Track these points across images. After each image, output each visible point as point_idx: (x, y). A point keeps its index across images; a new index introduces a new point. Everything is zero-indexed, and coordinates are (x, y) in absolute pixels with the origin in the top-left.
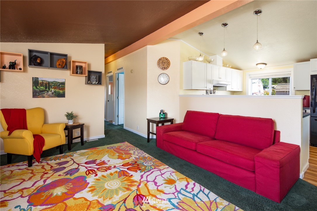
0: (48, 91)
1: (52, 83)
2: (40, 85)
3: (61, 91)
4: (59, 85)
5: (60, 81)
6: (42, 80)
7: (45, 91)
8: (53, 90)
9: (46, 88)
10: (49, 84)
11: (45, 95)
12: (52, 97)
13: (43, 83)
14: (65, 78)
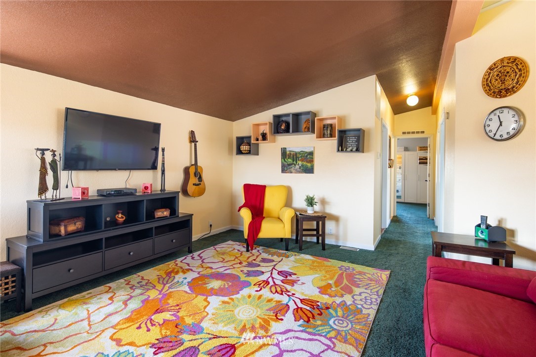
0: (295, 165)
1: (299, 153)
2: (287, 157)
3: (309, 165)
4: (307, 156)
5: (308, 150)
6: (290, 151)
7: (293, 164)
8: (300, 163)
9: (293, 161)
10: (296, 156)
11: (292, 170)
12: (300, 172)
13: (290, 154)
14: (314, 146)
